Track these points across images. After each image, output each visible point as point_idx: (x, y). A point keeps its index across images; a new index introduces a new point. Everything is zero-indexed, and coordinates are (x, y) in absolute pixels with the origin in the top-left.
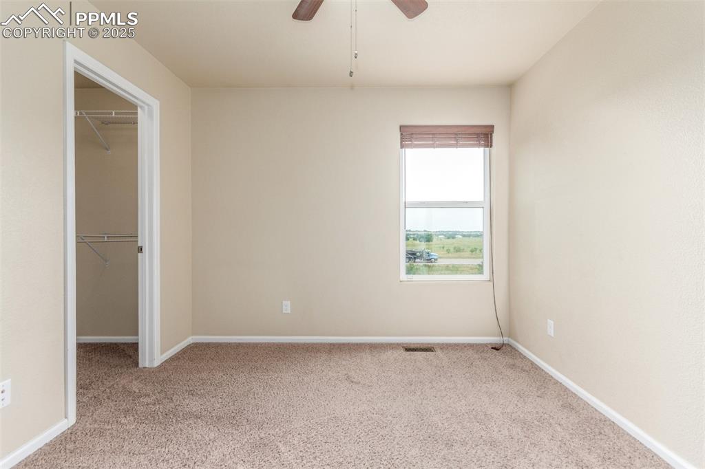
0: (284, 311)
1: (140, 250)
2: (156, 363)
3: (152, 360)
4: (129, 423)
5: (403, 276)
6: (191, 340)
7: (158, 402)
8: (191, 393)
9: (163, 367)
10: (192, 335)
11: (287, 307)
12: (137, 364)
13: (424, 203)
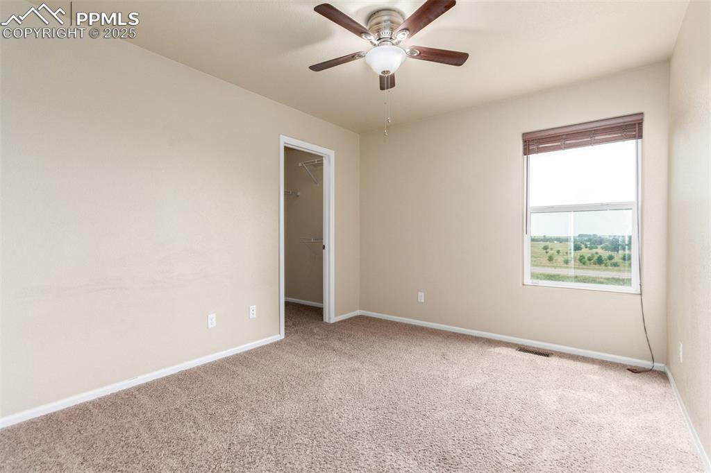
0: (419, 301)
1: (324, 247)
2: (332, 322)
3: (329, 318)
4: (304, 344)
5: (528, 280)
6: (358, 313)
7: (322, 339)
8: (340, 339)
9: (334, 324)
10: (360, 309)
11: (421, 297)
12: (323, 320)
13: (552, 207)
